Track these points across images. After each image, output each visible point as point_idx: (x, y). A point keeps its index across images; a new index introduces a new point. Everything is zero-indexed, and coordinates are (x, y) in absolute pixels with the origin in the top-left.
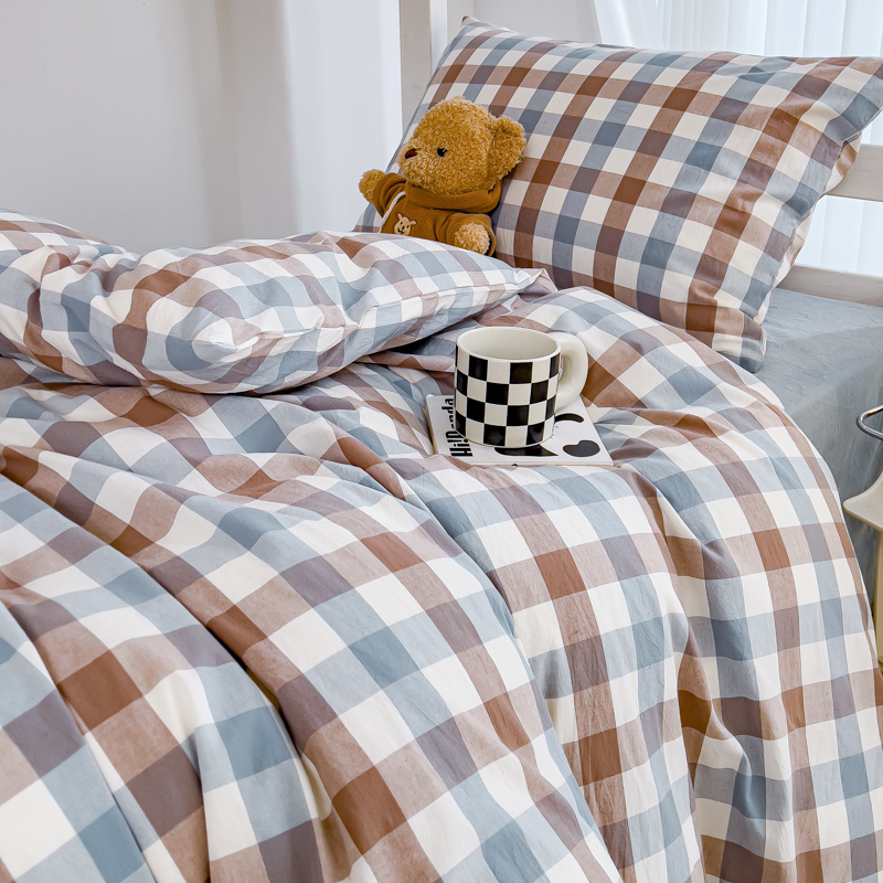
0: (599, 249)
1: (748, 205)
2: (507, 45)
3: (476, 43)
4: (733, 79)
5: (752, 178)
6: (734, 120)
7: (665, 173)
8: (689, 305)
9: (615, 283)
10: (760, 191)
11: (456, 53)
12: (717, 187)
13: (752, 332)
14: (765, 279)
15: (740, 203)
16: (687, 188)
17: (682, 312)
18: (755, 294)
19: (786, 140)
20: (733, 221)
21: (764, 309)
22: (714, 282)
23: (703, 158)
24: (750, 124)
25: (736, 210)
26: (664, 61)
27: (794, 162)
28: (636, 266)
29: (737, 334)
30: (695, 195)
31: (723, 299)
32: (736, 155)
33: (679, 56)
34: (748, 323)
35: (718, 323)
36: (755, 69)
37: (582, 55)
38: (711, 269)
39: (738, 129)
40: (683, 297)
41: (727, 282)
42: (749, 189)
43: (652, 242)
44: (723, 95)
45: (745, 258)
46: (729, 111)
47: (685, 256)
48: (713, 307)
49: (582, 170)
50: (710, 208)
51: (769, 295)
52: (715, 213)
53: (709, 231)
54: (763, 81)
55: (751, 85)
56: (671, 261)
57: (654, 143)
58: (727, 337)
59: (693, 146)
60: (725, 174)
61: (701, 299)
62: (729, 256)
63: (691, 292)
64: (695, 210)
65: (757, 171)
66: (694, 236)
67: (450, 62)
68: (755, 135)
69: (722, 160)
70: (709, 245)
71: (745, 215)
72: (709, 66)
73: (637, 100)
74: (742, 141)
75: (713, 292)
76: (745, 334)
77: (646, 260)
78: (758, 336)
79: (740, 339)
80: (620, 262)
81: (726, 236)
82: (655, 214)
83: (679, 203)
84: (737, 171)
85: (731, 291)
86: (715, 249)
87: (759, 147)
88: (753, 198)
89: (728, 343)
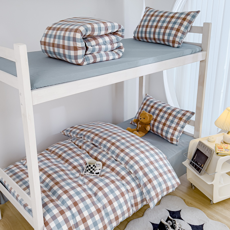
0: (161, 130)
2: (151, 102)
3: (148, 100)
4: (176, 112)
7: (168, 123)
11: (145, 101)
12: (174, 125)
13: (177, 141)
14: (179, 135)
15: (176, 127)
16: (170, 125)
17: (170, 139)
18: (177, 137)
19: (181, 121)
20: (175, 129)
21: (179, 138)
22: (173, 136)
23: (172, 122)
26: (169, 108)
27: (182, 123)
31: (174, 138)
33: (171, 108)
36: (178, 111)
37: (160, 105)
38: (173, 134)
40: (170, 137)
43: (167, 131)
44: (174, 115)
45: (176, 133)
46: (175, 117)
47: (170, 133)
48: (173, 139)
49: (159, 121)
51: (179, 137)
52: (173, 128)
54: (179, 113)
55: (177, 114)
57: (167, 119)
59: (171, 120)
64: (171, 128)
65: (178, 124)
66: (171, 131)
69: (174, 122)
72: (173, 110)
73: (166, 113)
74: (176, 120)
78: (178, 142)
81: (174, 131)
82: (167, 128)
83: (169, 127)
87: (178, 121)
88: (177, 127)
89: (175, 142)
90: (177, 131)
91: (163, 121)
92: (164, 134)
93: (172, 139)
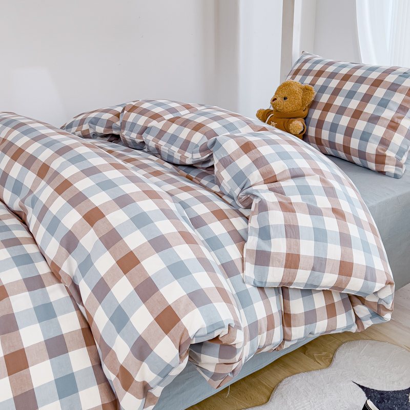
0: (345, 135)
1: (399, 120)
2: (317, 62)
3: (306, 61)
4: (396, 76)
5: (401, 111)
6: (395, 91)
7: (370, 109)
8: (376, 155)
9: (351, 147)
10: (404, 116)
11: (299, 64)
12: (388, 114)
13: (398, 165)
14: (405, 147)
15: (396, 120)
16: (377, 114)
17: (374, 157)
18: (401, 152)
20: (393, 126)
21: (404, 159)
22: (385, 147)
23: (384, 104)
24: (401, 92)
25: (395, 122)
26: (373, 69)
28: (358, 141)
29: (393, 165)
30: (380, 117)
31: (388, 153)
32: (395, 103)
33: (378, 68)
34: (397, 161)
35: (386, 162)
36: (405, 73)
37: (344, 66)
38: (384, 142)
39: (397, 94)
40: (374, 152)
41: (390, 147)
42: (400, 115)
43: (364, 132)
44: (392, 82)
45: (397, 139)
46: (394, 88)
47: (376, 138)
48: (385, 156)
49: (341, 107)
50: (385, 121)
51: (406, 153)
52: (387, 123)
53: (384, 129)
54: (407, 77)
55: (402, 78)
56: (370, 139)
57: (367, 98)
58: (390, 166)
59: (380, 99)
60: (391, 110)
61: (381, 153)
62: (392, 138)
63: (377, 150)
64: (380, 121)
65: (403, 109)
66: (379, 131)
67: (296, 68)
68: (402, 96)
69: (390, 105)
70: (384, 134)
71: (398, 124)
72: (388, 72)
73: (362, 83)
74: (398, 98)
75: (385, 151)
76: (396, 165)
77: (362, 139)
78: (401, 167)
79: (395, 167)
80: (352, 139)
81: (391, 131)
82: (365, 123)
83: (374, 119)
84: (396, 108)
85: (392, 151)
86: (386, 136)
87: (404, 100)
88: (401, 118)
89: (390, 168)
90: (401, 133)
91: (354, 104)
92: (355, 143)
93: (380, 159)
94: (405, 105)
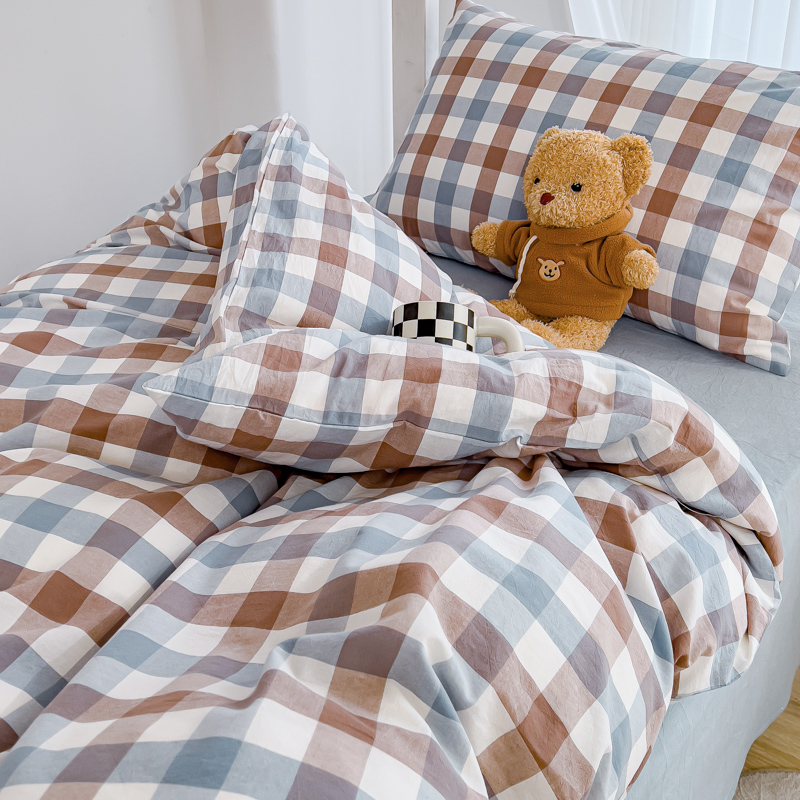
1: (775, 219)
2: (518, 40)
3: (483, 34)
4: (754, 96)
5: (778, 193)
6: (760, 138)
7: (697, 187)
8: (724, 313)
9: (651, 290)
10: (784, 206)
12: (747, 203)
13: (779, 337)
15: (768, 218)
16: (719, 203)
17: (717, 320)
18: (781, 300)
20: (762, 234)
22: (747, 292)
23: (732, 173)
24: (775, 142)
25: (765, 224)
26: (684, 71)
28: (672, 275)
29: (766, 339)
30: (727, 210)
31: (757, 308)
32: (763, 172)
33: (698, 66)
34: (774, 327)
35: (750, 330)
36: (773, 85)
37: (597, 57)
38: (743, 280)
39: (764, 146)
40: (719, 307)
41: (759, 291)
42: (776, 204)
43: (687, 253)
44: (747, 112)
45: (773, 268)
46: (754, 128)
47: (720, 268)
48: (745, 315)
50: (741, 223)
52: (746, 227)
53: (740, 244)
54: (784, 98)
55: (773, 103)
56: (708, 273)
57: (684, 157)
58: (758, 342)
59: (722, 161)
60: (755, 190)
61: (735, 308)
62: (760, 267)
63: (727, 302)
64: (728, 222)
65: (783, 187)
66: (727, 249)
68: (780, 153)
69: (751, 177)
70: (742, 257)
71: (772, 228)
72: (730, 79)
73: (663, 112)
74: (769, 159)
75: (745, 302)
76: (774, 339)
77: (682, 270)
78: (786, 343)
79: (770, 344)
81: (756, 249)
82: (689, 227)
83: (711, 217)
84: (764, 188)
85: (762, 300)
86: (748, 261)
87: (784, 165)
88: (778, 212)
89: (758, 347)
90: (779, 252)
93: (734, 323)
94: (787, 175)
